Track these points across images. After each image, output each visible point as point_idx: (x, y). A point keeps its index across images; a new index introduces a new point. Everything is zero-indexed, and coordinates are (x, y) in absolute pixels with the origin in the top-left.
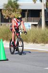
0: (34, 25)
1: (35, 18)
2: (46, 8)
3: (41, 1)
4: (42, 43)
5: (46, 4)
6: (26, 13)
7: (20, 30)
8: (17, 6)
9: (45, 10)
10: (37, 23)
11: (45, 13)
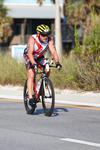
2: (63, 16)
5: (64, 7)
6: (23, 26)
7: (45, 61)
9: (62, 21)
11: (62, 26)
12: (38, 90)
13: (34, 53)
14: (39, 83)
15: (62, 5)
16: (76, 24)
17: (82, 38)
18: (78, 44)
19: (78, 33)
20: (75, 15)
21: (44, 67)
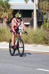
0: (25, 25)
1: (27, 18)
2: (37, 9)
3: (33, 2)
4: (34, 43)
5: (38, 4)
8: (9, 6)
9: (37, 11)
10: (29, 24)
11: (37, 14)
12: (16, 44)
13: (14, 27)
14: (17, 41)
15: (37, 3)
16: (44, 12)
17: (47, 19)
18: (45, 22)
19: (45, 17)
20: (44, 8)
21: (19, 33)
